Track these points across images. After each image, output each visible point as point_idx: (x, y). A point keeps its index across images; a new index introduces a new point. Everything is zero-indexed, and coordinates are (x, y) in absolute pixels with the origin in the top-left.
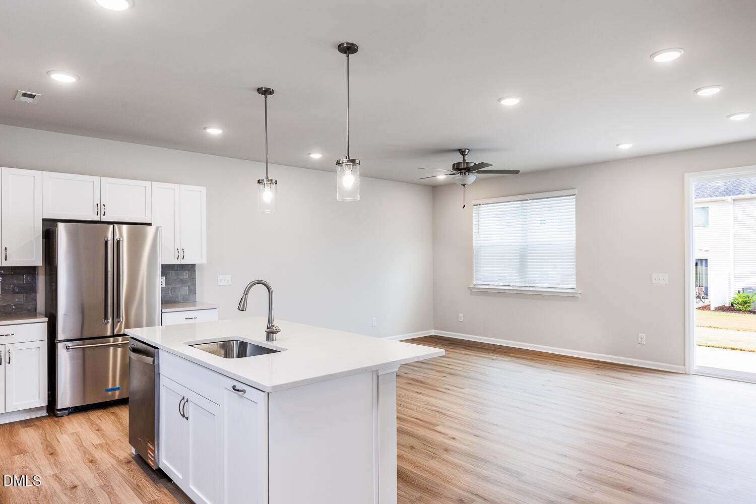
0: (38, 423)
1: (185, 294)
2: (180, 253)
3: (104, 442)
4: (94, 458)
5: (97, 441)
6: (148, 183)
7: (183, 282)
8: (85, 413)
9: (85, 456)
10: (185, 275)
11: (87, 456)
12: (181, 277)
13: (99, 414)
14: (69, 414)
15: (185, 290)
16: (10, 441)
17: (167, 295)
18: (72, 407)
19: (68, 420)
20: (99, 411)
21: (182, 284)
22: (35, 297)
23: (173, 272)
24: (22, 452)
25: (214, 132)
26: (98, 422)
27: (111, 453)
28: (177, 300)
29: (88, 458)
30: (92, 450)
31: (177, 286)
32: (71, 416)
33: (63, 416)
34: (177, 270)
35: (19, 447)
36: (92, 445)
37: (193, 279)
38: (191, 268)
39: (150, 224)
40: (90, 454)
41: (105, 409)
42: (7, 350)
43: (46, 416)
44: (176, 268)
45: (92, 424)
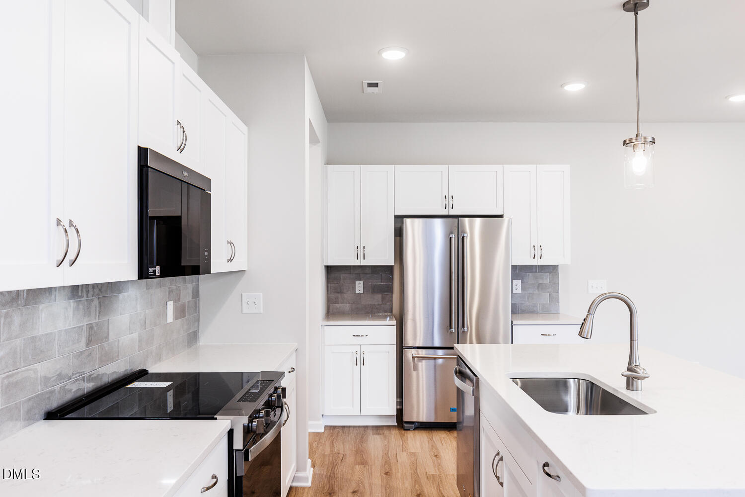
0: (386, 432)
1: (545, 302)
2: (537, 250)
3: (438, 473)
4: (423, 491)
5: (432, 471)
6: (498, 168)
7: (541, 287)
8: (430, 432)
9: (415, 486)
10: (545, 279)
11: (416, 487)
12: (541, 281)
13: (443, 436)
14: (415, 429)
15: (545, 298)
16: (358, 446)
17: (523, 302)
18: (418, 422)
19: (412, 436)
20: (443, 432)
21: (542, 289)
22: (392, 297)
23: (531, 274)
24: (364, 463)
25: (575, 88)
26: (439, 445)
27: (440, 491)
28: (535, 309)
29: (417, 490)
30: (424, 480)
31: (535, 292)
32: (416, 432)
33: (409, 430)
34: (536, 272)
35: (364, 455)
36: (425, 474)
37: (555, 286)
38: (552, 269)
39: (501, 216)
40: (421, 486)
41: (449, 431)
42: (362, 351)
43: (395, 426)
44: (534, 270)
45: (432, 446)
